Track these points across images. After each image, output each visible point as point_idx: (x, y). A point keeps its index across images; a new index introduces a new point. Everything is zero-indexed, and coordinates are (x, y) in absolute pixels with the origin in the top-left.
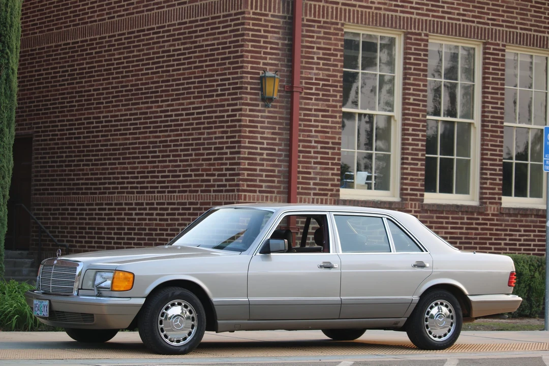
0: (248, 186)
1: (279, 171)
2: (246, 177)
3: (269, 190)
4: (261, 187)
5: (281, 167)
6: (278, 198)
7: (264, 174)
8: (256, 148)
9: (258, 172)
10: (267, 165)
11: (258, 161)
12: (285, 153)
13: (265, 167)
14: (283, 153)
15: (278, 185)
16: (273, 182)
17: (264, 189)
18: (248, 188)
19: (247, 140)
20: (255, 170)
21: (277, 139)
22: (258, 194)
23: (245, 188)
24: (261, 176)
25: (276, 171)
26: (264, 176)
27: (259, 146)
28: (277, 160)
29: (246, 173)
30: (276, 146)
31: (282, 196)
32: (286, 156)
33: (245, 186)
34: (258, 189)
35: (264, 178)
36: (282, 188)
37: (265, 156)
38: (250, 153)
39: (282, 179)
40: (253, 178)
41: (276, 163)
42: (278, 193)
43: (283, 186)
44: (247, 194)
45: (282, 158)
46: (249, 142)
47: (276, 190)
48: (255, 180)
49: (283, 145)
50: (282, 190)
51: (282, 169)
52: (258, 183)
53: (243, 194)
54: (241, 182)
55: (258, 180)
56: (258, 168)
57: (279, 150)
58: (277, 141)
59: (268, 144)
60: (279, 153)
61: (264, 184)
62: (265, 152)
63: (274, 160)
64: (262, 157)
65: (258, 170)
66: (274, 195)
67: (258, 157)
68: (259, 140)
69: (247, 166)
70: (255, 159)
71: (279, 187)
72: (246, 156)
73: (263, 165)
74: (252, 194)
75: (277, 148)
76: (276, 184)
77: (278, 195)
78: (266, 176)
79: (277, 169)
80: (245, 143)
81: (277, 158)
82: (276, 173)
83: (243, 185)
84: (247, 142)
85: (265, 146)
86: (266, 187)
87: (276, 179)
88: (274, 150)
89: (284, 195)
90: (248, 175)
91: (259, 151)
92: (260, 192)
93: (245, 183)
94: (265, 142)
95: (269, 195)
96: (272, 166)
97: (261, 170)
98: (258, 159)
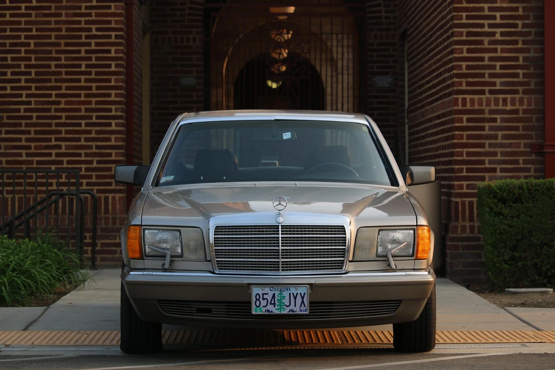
0: (468, 84)
1: (525, 59)
2: (464, 71)
3: (508, 88)
4: (494, 84)
5: (529, 52)
6: (526, 101)
7: (498, 64)
8: (482, 26)
9: (486, 62)
10: (503, 51)
11: (486, 46)
12: (536, 30)
13: (499, 54)
14: (533, 30)
15: (525, 80)
16: (517, 75)
17: (498, 87)
18: (469, 88)
19: (464, 14)
20: (482, 59)
21: (521, 10)
22: (488, 95)
23: (464, 87)
24: (494, 67)
25: (521, 59)
26: (498, 67)
27: (486, 22)
28: (520, 42)
29: (464, 64)
30: (518, 19)
31: (533, 96)
32: (537, 34)
33: (464, 85)
34: (487, 88)
35: (498, 71)
36: (533, 84)
37: (498, 37)
38: (469, 34)
39: (532, 71)
40: (477, 71)
41: (520, 46)
42: (525, 92)
43: (533, 81)
44: (468, 97)
45: (530, 38)
46: (468, 18)
47: (521, 89)
48: (483, 75)
49: (532, 17)
50: (532, 87)
51: (532, 54)
52: (487, 79)
53: (461, 96)
54: (455, 80)
55: (487, 75)
56: (487, 55)
57: (524, 26)
58: (520, 12)
59: (502, 17)
60: (526, 30)
61: (498, 81)
62: (499, 30)
63: (516, 42)
64: (493, 38)
65: (486, 59)
66: (518, 96)
67: (486, 40)
68: (486, 13)
69: (465, 54)
70: (481, 43)
71: (528, 84)
72: (464, 38)
73: (495, 51)
74: (476, 97)
75: (520, 23)
76: (521, 79)
77: (525, 96)
78: (502, 67)
79: (521, 56)
80: (462, 19)
81: (520, 39)
82: (521, 62)
83: (460, 84)
84: (464, 17)
85: (498, 21)
86: (502, 84)
87: (520, 71)
88: (516, 26)
89: (537, 96)
90: (468, 67)
91: (486, 29)
92: (491, 92)
93: (464, 80)
94: (498, 14)
95: (509, 96)
96: (510, 51)
97: (491, 59)
98: (486, 43)
